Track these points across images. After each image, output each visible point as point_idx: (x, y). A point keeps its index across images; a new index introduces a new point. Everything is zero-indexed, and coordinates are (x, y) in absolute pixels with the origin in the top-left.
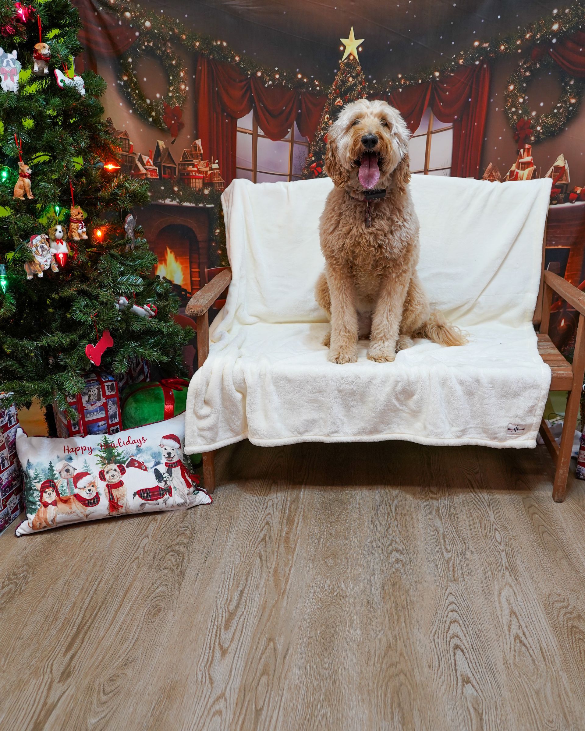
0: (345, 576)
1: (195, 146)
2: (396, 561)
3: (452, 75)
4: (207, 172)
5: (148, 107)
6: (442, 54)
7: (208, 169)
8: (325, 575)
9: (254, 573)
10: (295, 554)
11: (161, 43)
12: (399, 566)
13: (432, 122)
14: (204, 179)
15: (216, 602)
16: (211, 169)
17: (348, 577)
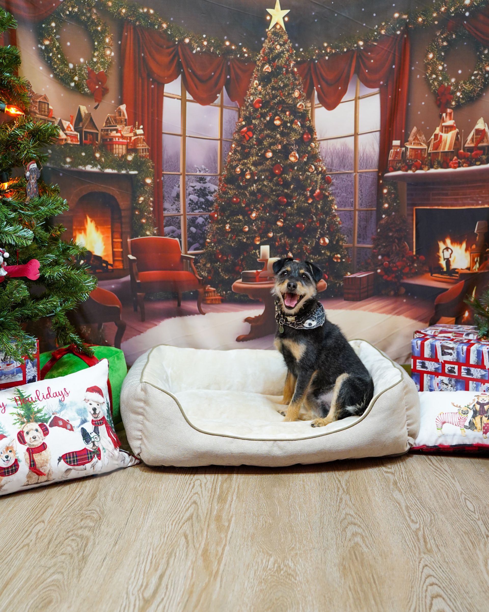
0: (293, 553)
1: (120, 112)
2: (353, 534)
3: (375, 44)
4: (131, 137)
5: (70, 72)
6: (364, 25)
7: (132, 135)
8: (268, 553)
9: (177, 554)
10: (230, 533)
11: (86, 9)
12: (358, 539)
13: (358, 88)
14: (127, 145)
15: (127, 588)
16: (136, 135)
17: (297, 554)
